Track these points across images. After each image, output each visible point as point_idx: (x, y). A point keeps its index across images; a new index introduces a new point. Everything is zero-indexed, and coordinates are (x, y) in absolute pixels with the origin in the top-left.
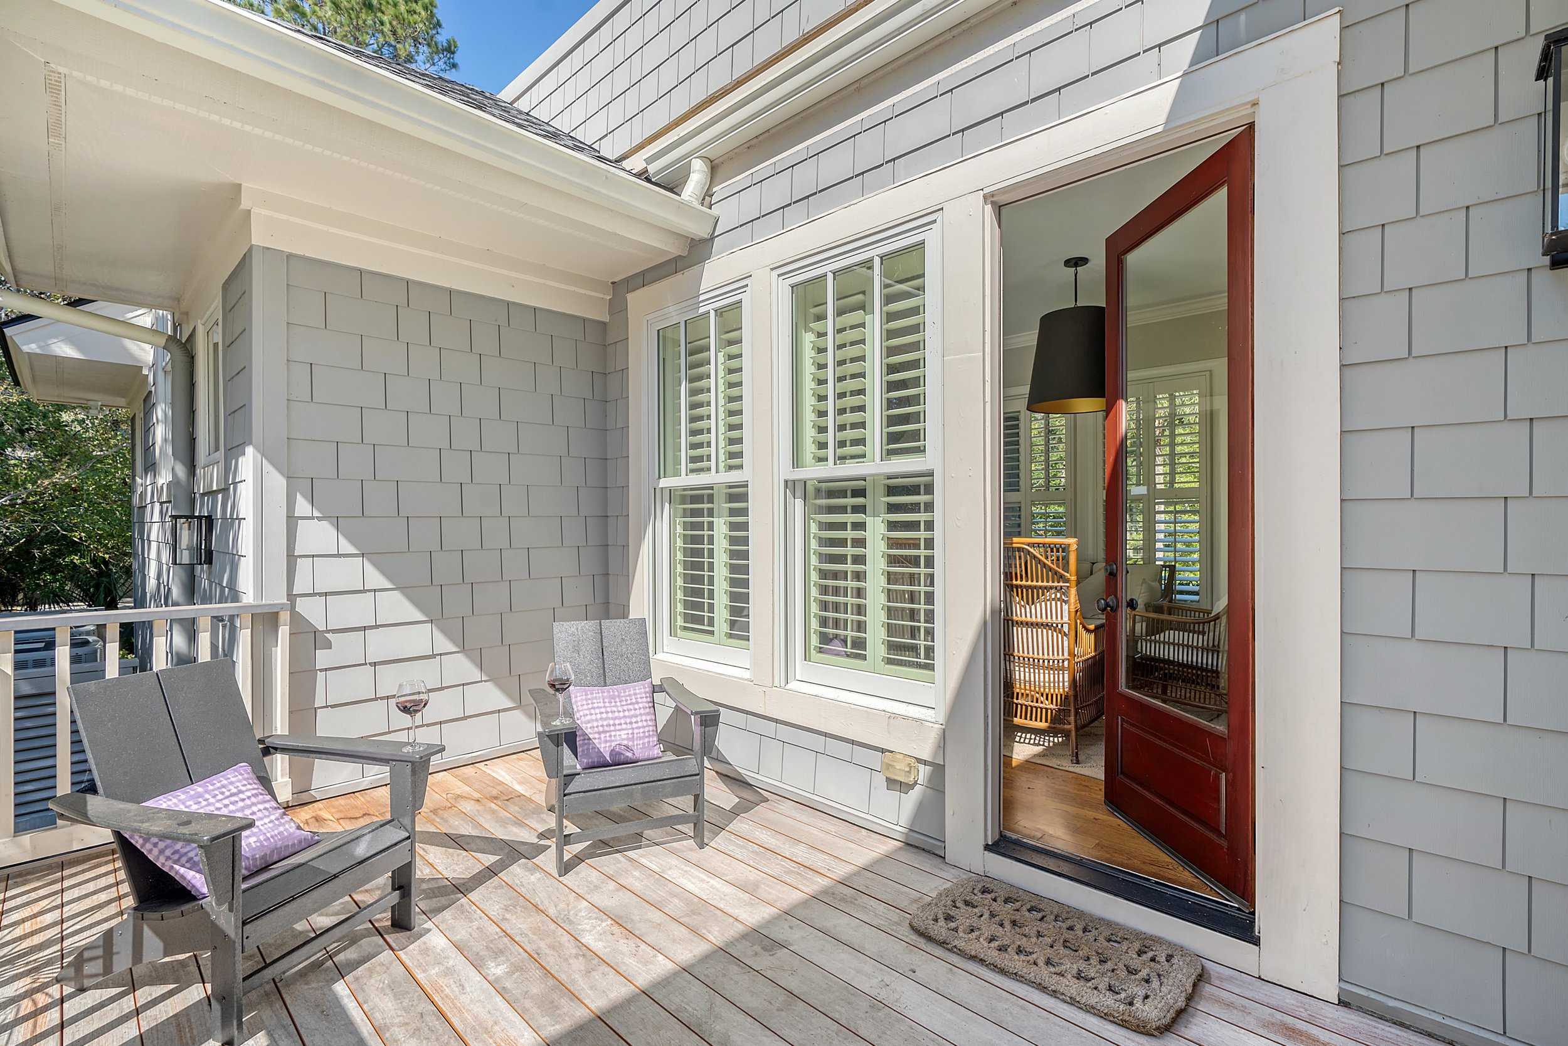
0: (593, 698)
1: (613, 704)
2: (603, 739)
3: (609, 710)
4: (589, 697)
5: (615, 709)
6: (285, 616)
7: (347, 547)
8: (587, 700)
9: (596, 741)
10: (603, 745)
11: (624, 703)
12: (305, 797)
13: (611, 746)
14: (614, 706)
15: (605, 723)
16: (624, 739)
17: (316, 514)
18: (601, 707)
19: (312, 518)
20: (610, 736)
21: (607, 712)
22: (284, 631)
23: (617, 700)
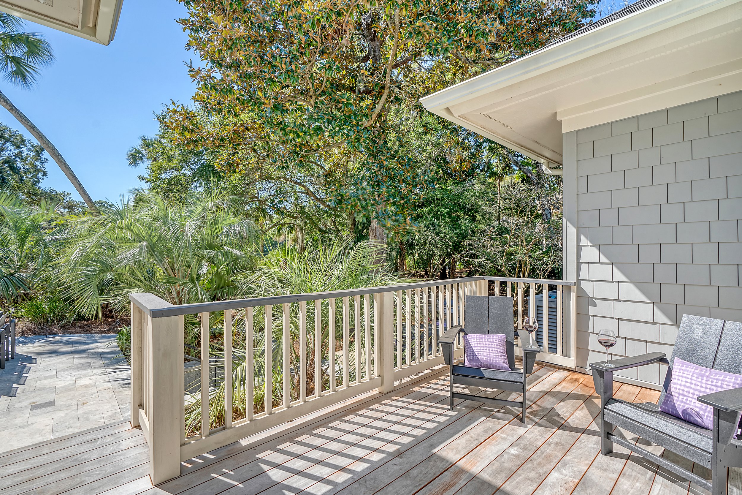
0: (685, 370)
1: (700, 380)
2: (680, 399)
3: (694, 382)
4: (683, 368)
5: (699, 384)
6: (574, 288)
7: (604, 259)
8: (680, 369)
9: (675, 398)
10: (678, 403)
11: (710, 383)
12: (582, 370)
13: (684, 406)
14: (699, 382)
15: (686, 389)
16: (697, 407)
17: (589, 244)
18: (688, 378)
19: (588, 245)
20: (687, 400)
21: (691, 383)
22: (573, 295)
23: (705, 378)
